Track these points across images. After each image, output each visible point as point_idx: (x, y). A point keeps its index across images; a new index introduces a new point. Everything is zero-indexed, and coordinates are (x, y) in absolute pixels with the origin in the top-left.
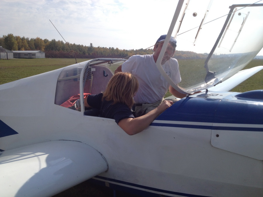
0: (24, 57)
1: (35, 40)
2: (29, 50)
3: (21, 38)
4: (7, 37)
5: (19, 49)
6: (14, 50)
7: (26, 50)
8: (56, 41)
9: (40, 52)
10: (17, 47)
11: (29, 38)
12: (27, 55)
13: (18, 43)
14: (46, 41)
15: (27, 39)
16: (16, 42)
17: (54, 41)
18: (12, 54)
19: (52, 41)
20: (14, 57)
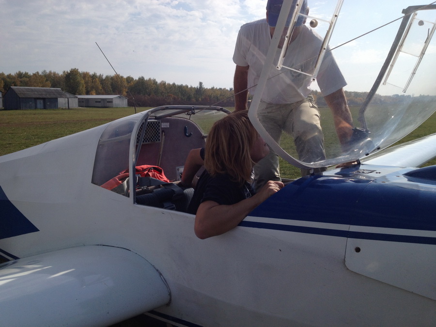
0: (95, 106)
1: (112, 78)
2: (103, 94)
3: (90, 75)
4: (69, 73)
5: (88, 93)
6: (80, 94)
7: (98, 94)
8: (146, 79)
9: (120, 97)
10: (84, 90)
11: (102, 76)
12: (100, 102)
13: (86, 83)
14: (129, 79)
15: (100, 76)
16: (83, 82)
17: (141, 80)
18: (76, 100)
19: (139, 79)
20: (79, 106)
